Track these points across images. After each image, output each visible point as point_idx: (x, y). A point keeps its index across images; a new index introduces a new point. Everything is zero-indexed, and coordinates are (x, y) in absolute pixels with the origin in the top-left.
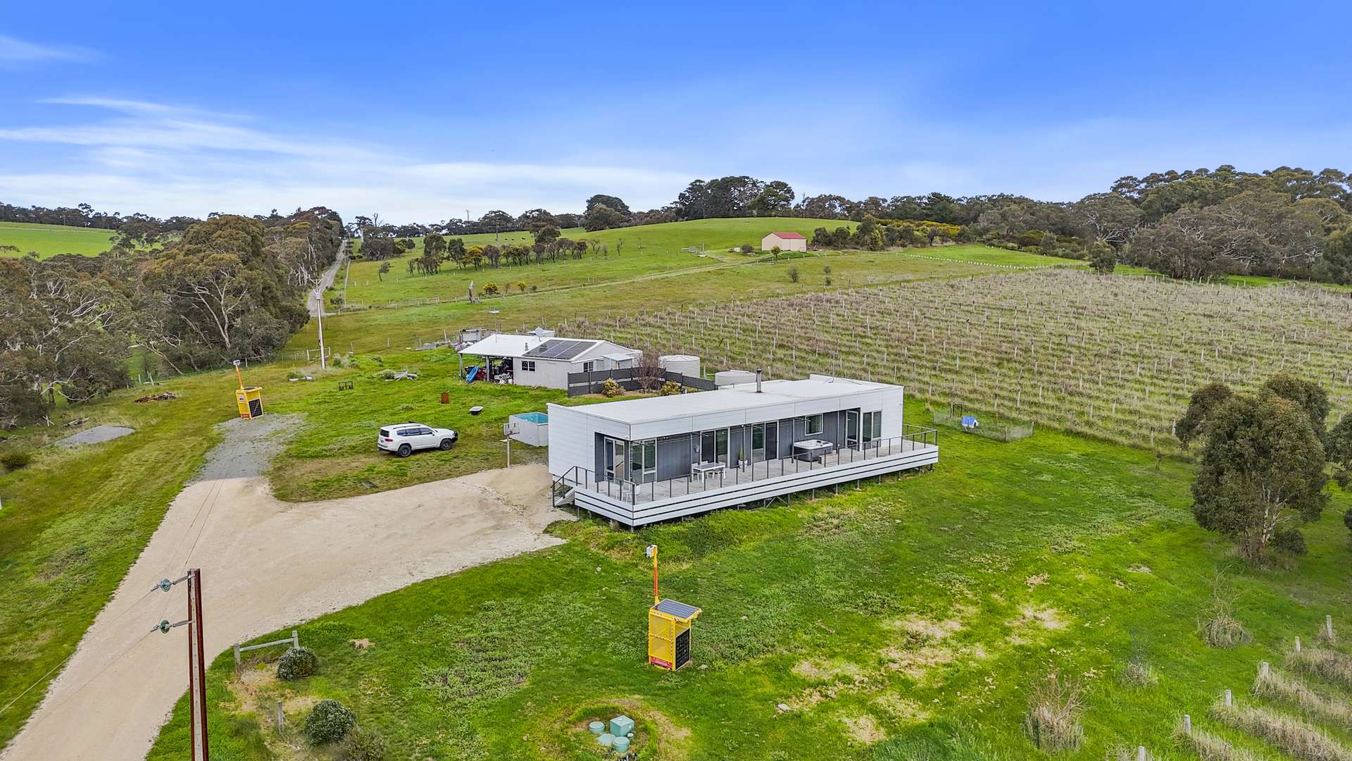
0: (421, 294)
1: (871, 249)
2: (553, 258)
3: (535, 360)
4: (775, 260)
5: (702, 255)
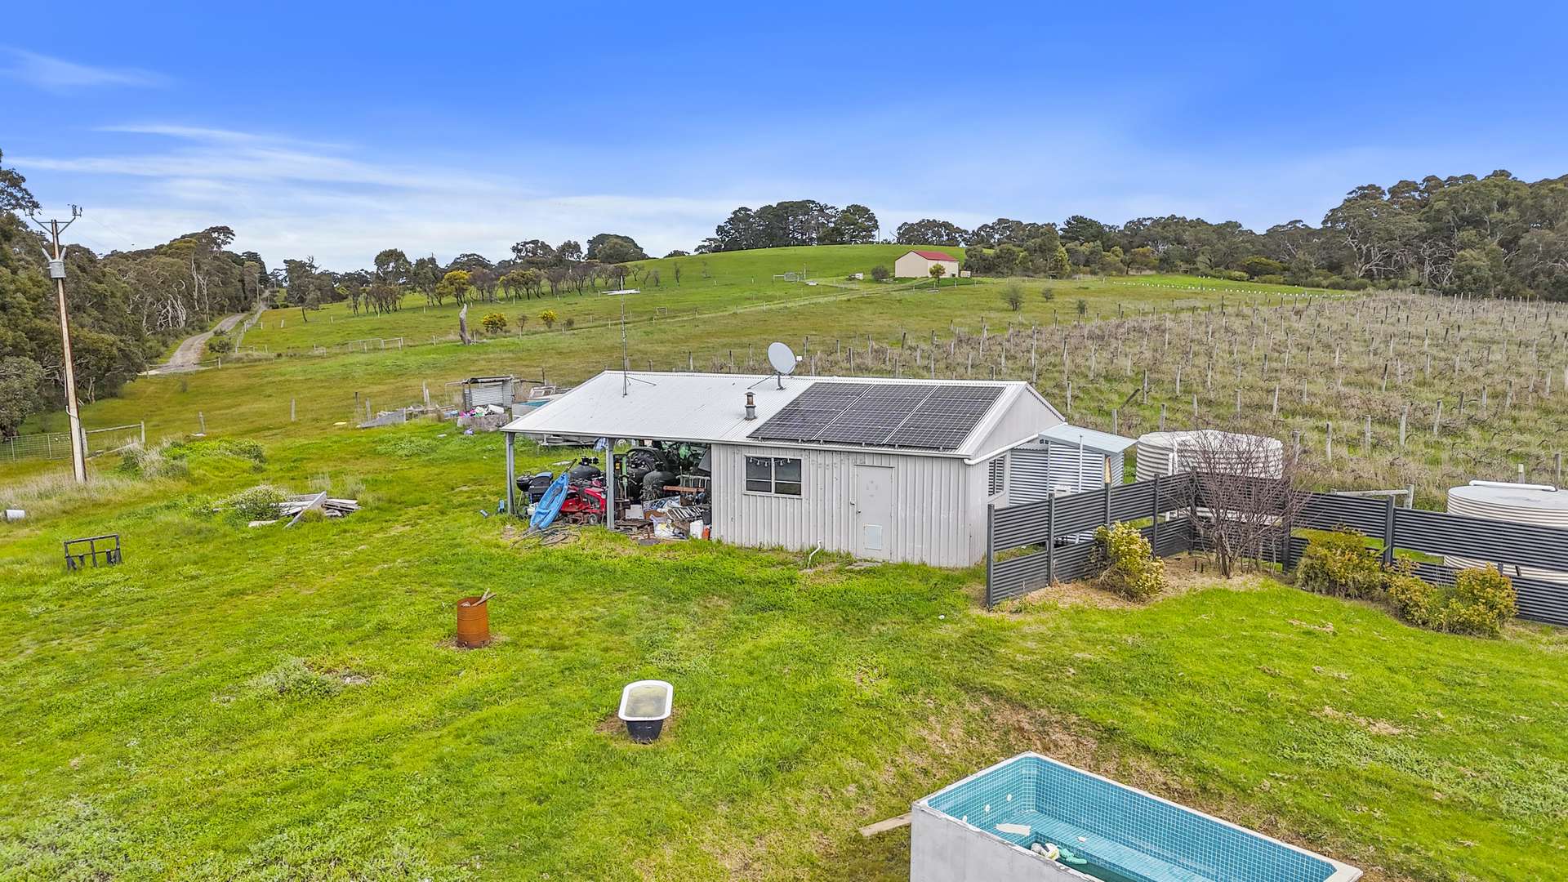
0: (370, 337)
2: (579, 289)
3: (803, 453)
4: (937, 286)
5: (811, 284)
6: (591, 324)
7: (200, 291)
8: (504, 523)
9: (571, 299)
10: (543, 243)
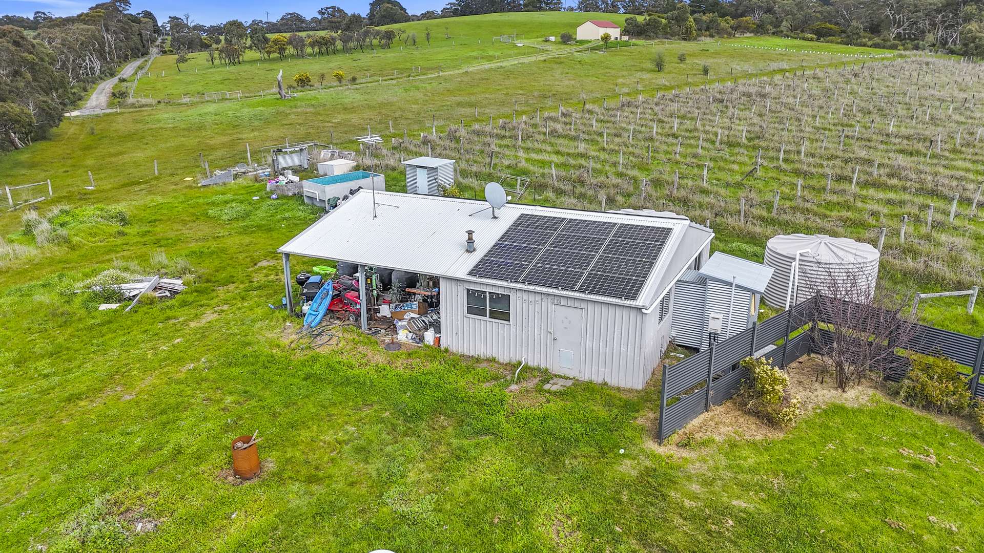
0: (221, 86)
1: (685, 39)
2: (362, 48)
3: (512, 290)
4: (606, 48)
5: (519, 45)
6: (369, 80)
7: (110, 46)
8: (284, 320)
9: (356, 55)
10: (339, 8)
